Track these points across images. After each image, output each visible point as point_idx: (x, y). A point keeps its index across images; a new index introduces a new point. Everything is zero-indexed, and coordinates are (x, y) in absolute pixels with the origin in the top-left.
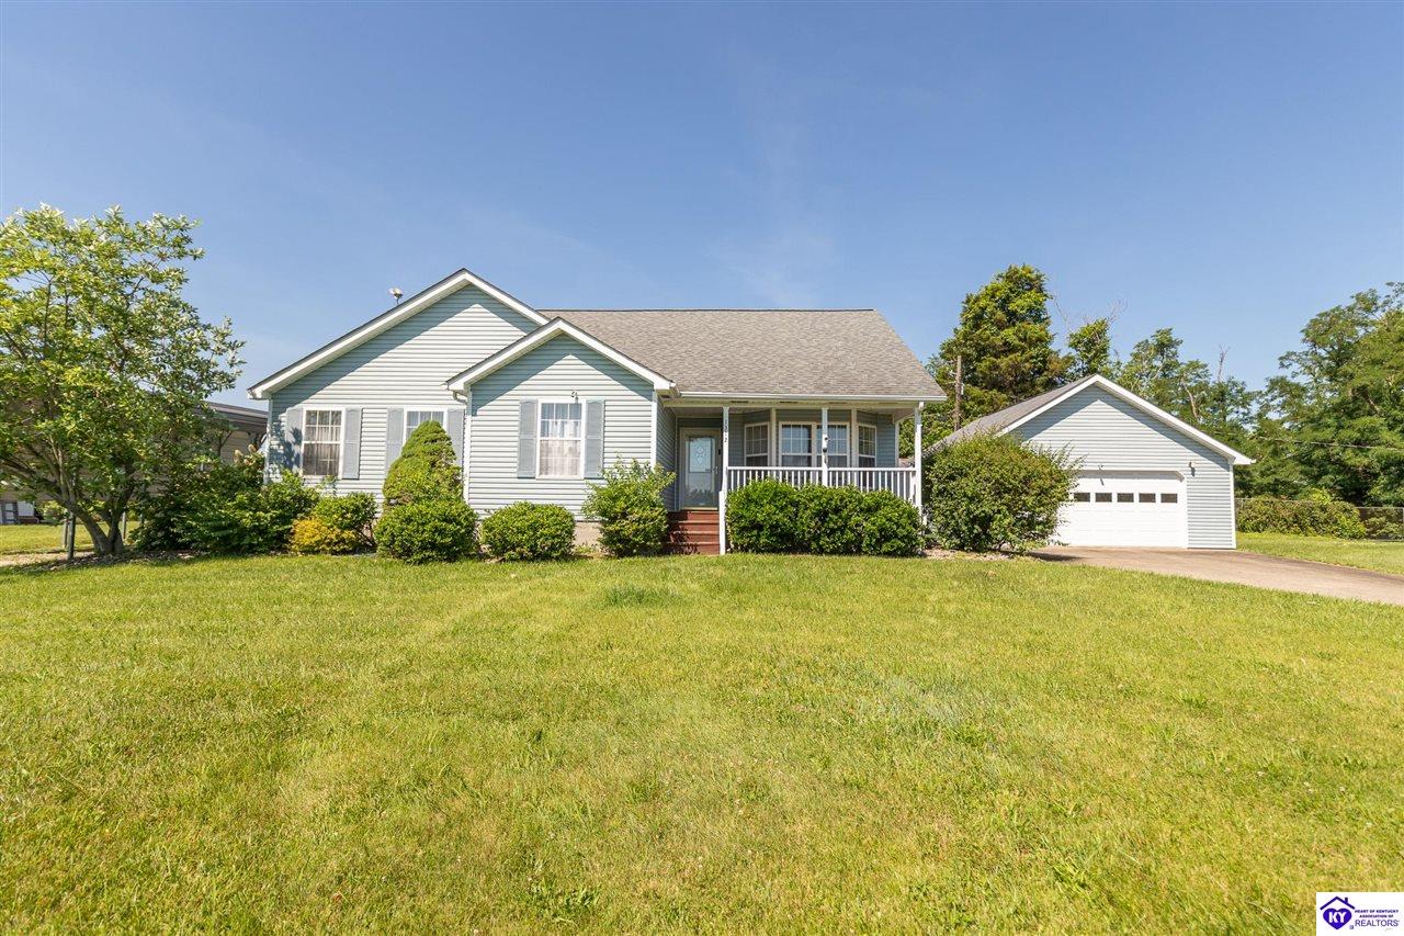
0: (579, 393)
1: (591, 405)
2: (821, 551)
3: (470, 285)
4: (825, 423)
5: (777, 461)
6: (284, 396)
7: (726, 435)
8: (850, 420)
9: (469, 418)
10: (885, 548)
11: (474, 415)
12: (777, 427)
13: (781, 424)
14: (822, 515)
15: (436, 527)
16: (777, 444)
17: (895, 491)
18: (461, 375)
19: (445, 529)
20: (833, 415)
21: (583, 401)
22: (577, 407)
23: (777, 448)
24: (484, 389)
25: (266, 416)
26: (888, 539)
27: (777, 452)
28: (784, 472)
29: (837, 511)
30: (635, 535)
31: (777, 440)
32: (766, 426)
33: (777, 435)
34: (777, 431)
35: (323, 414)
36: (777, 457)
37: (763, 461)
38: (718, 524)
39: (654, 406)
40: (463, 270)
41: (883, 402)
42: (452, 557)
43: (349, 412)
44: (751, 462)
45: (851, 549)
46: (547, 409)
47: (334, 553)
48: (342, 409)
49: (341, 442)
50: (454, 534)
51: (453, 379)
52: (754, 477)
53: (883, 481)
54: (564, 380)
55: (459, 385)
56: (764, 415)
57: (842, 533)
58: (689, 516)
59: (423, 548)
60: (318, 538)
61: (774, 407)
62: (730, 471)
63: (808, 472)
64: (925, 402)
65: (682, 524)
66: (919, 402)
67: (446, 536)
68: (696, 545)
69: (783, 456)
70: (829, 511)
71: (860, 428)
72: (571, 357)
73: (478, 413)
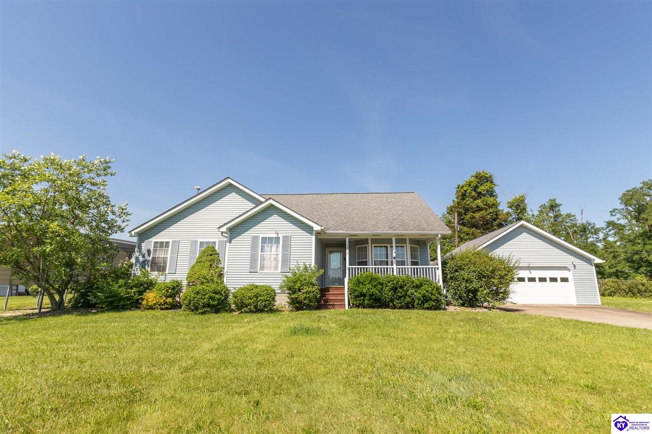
0: (279, 232)
1: (284, 237)
2: (395, 307)
3: (231, 184)
4: (394, 245)
5: (372, 263)
6: (144, 235)
7: (347, 251)
8: (406, 243)
9: (228, 244)
10: (426, 305)
11: (230, 243)
12: (372, 247)
13: (373, 245)
14: (394, 289)
15: (210, 296)
16: (372, 255)
17: (429, 277)
18: (225, 224)
19: (214, 297)
20: (398, 241)
21: (280, 236)
22: (278, 238)
23: (372, 257)
24: (235, 231)
25: (135, 244)
26: (427, 301)
27: (372, 259)
28: (375, 268)
29: (401, 287)
30: (305, 300)
31: (372, 253)
32: (366, 247)
33: (372, 251)
34: (372, 249)
35: (162, 243)
36: (372, 261)
37: (365, 263)
38: (344, 294)
39: (314, 238)
40: (228, 178)
41: (421, 235)
42: (217, 311)
43: (174, 242)
44: (359, 264)
45: (409, 306)
46: (264, 240)
47: (162, 309)
48: (170, 241)
49: (169, 256)
50: (219, 299)
51: (222, 226)
52: (361, 271)
53: (423, 272)
54: (272, 226)
55: (224, 229)
56: (365, 241)
57: (405, 299)
58: (330, 290)
59: (204, 307)
60: (154, 302)
61: (370, 237)
62: (350, 268)
63: (387, 268)
64: (441, 234)
65: (327, 294)
66: (438, 234)
67: (215, 300)
68: (334, 305)
69: (375, 261)
70: (398, 287)
71: (411, 247)
72: (275, 216)
73: (232, 242)
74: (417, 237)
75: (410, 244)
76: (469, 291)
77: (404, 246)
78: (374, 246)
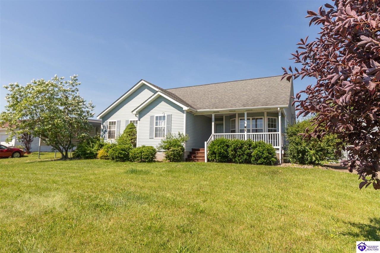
0: (165, 113)
1: (168, 116)
2: (235, 162)
3: (144, 84)
4: (246, 118)
5: (238, 131)
6: (105, 117)
7: (213, 123)
8: (264, 116)
9: (138, 121)
10: (259, 162)
11: (139, 121)
12: (238, 120)
13: (239, 118)
15: (119, 152)
16: (238, 125)
17: (265, 140)
18: (135, 110)
19: (122, 153)
20: (249, 115)
21: (166, 115)
22: (164, 116)
23: (238, 127)
24: (141, 113)
25: (101, 122)
26: (260, 158)
27: (238, 128)
30: (171, 155)
31: (238, 124)
32: (235, 120)
33: (238, 122)
34: (238, 121)
35: (112, 122)
36: (238, 130)
37: (234, 131)
38: (204, 153)
39: (185, 115)
40: (142, 80)
42: (124, 161)
43: (118, 121)
45: (248, 162)
46: (157, 117)
47: (106, 159)
48: (116, 121)
49: (116, 130)
50: (124, 154)
51: (133, 111)
54: (162, 109)
55: (135, 112)
56: (233, 116)
57: (243, 156)
59: (116, 158)
60: (102, 155)
61: (237, 113)
62: (214, 135)
65: (197, 153)
66: (278, 108)
67: (122, 155)
68: (198, 159)
69: (240, 130)
71: (269, 119)
72: (163, 102)
73: (140, 120)
74: (259, 111)
75: (267, 116)
76: (298, 152)
77: (262, 119)
78: (240, 119)
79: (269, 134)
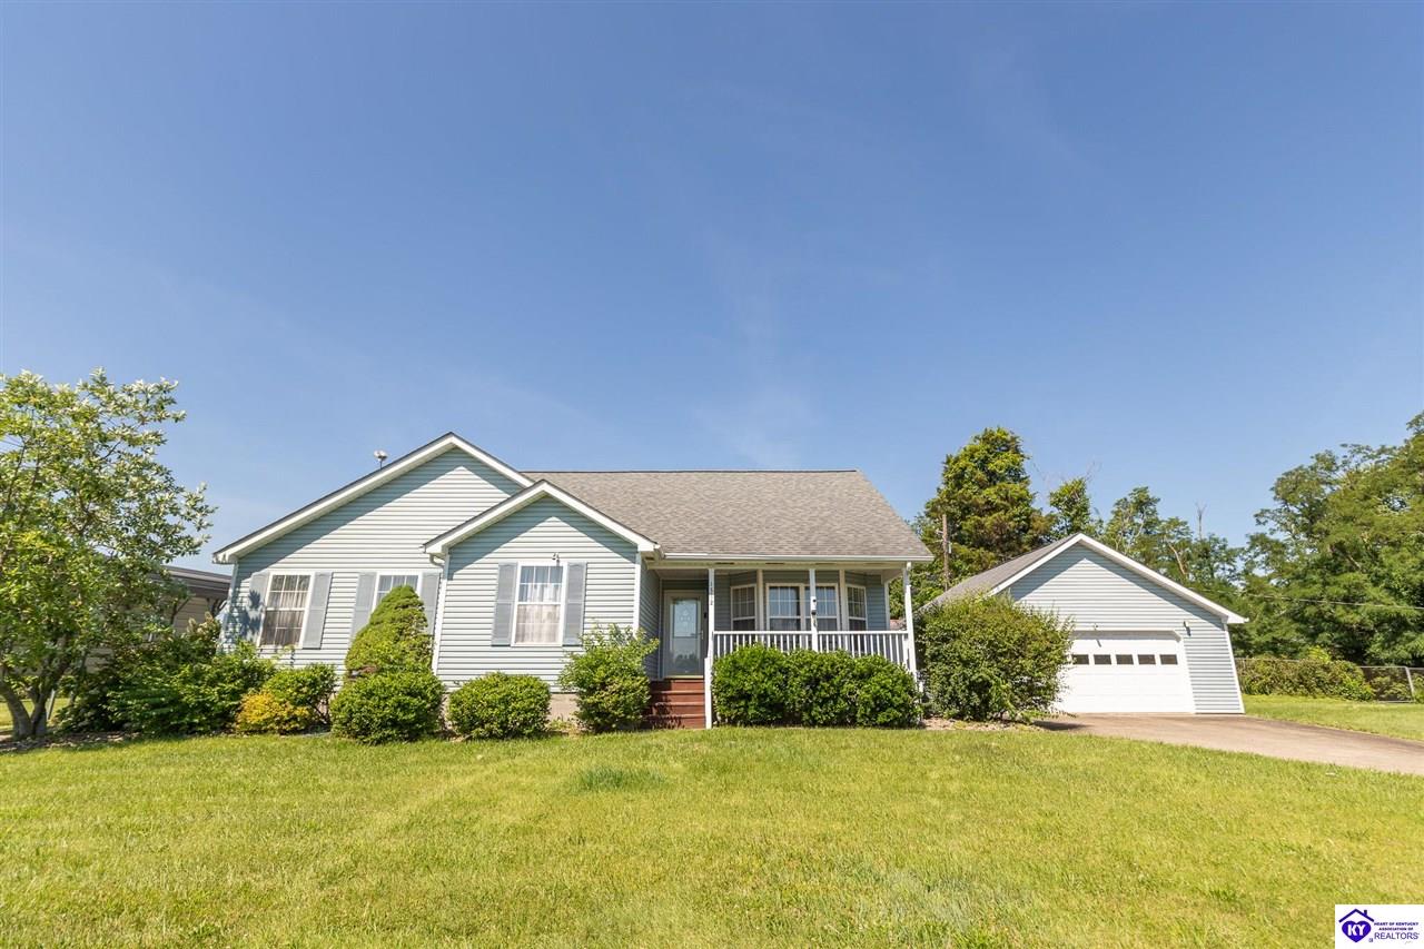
0: (560, 555)
1: (574, 568)
2: (813, 723)
3: (456, 448)
4: (813, 584)
5: (765, 624)
6: (250, 561)
7: (712, 598)
8: (838, 580)
9: (444, 582)
10: (881, 718)
11: (450, 578)
12: (764, 588)
13: (768, 585)
14: (813, 682)
15: (399, 702)
16: (765, 606)
17: (888, 655)
18: (440, 537)
19: (408, 704)
20: (821, 576)
21: (564, 563)
22: (559, 569)
23: (765, 611)
24: (461, 552)
25: (228, 581)
26: (883, 709)
27: (765, 615)
28: (772, 636)
29: (828, 677)
30: (615, 708)
31: (765, 602)
32: (752, 589)
33: (765, 597)
34: (765, 593)
35: (291, 579)
36: (765, 620)
37: (750, 625)
38: (704, 694)
39: (638, 567)
40: (450, 434)
41: (870, 563)
42: (414, 736)
43: (320, 576)
44: (738, 626)
45: (844, 720)
46: (527, 571)
47: (284, 732)
48: (312, 573)
49: (306, 609)
50: (418, 709)
51: (432, 542)
52: (741, 643)
53: (875, 644)
54: (546, 542)
55: (437, 548)
56: (750, 576)
57: (835, 703)
58: (673, 685)
59: (383, 726)
60: (267, 715)
61: (760, 568)
62: (716, 636)
63: (798, 636)
64: (913, 562)
65: (666, 695)
66: (906, 562)
67: (409, 712)
68: (680, 718)
69: (771, 620)
70: (820, 678)
71: (849, 589)
72: (554, 519)
73: (455, 577)
74: (861, 568)
75: (846, 581)
76: (973, 686)
77: (833, 588)
78: (771, 588)
79: (856, 636)
